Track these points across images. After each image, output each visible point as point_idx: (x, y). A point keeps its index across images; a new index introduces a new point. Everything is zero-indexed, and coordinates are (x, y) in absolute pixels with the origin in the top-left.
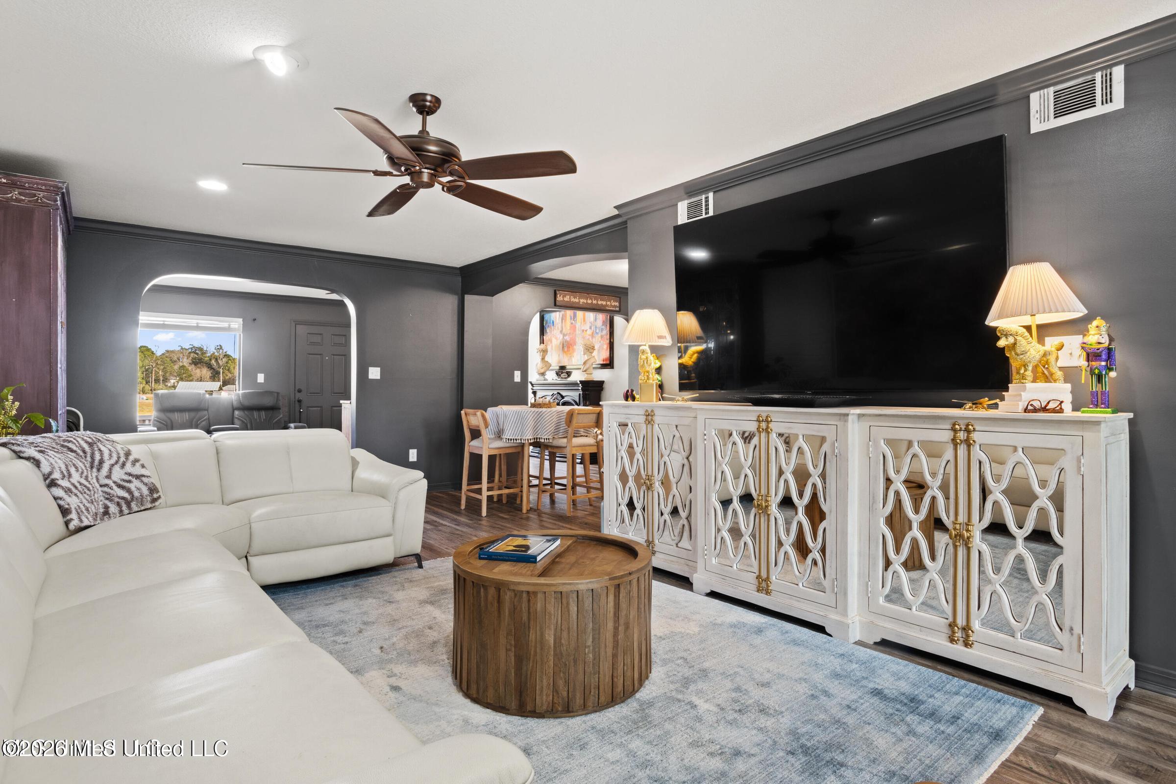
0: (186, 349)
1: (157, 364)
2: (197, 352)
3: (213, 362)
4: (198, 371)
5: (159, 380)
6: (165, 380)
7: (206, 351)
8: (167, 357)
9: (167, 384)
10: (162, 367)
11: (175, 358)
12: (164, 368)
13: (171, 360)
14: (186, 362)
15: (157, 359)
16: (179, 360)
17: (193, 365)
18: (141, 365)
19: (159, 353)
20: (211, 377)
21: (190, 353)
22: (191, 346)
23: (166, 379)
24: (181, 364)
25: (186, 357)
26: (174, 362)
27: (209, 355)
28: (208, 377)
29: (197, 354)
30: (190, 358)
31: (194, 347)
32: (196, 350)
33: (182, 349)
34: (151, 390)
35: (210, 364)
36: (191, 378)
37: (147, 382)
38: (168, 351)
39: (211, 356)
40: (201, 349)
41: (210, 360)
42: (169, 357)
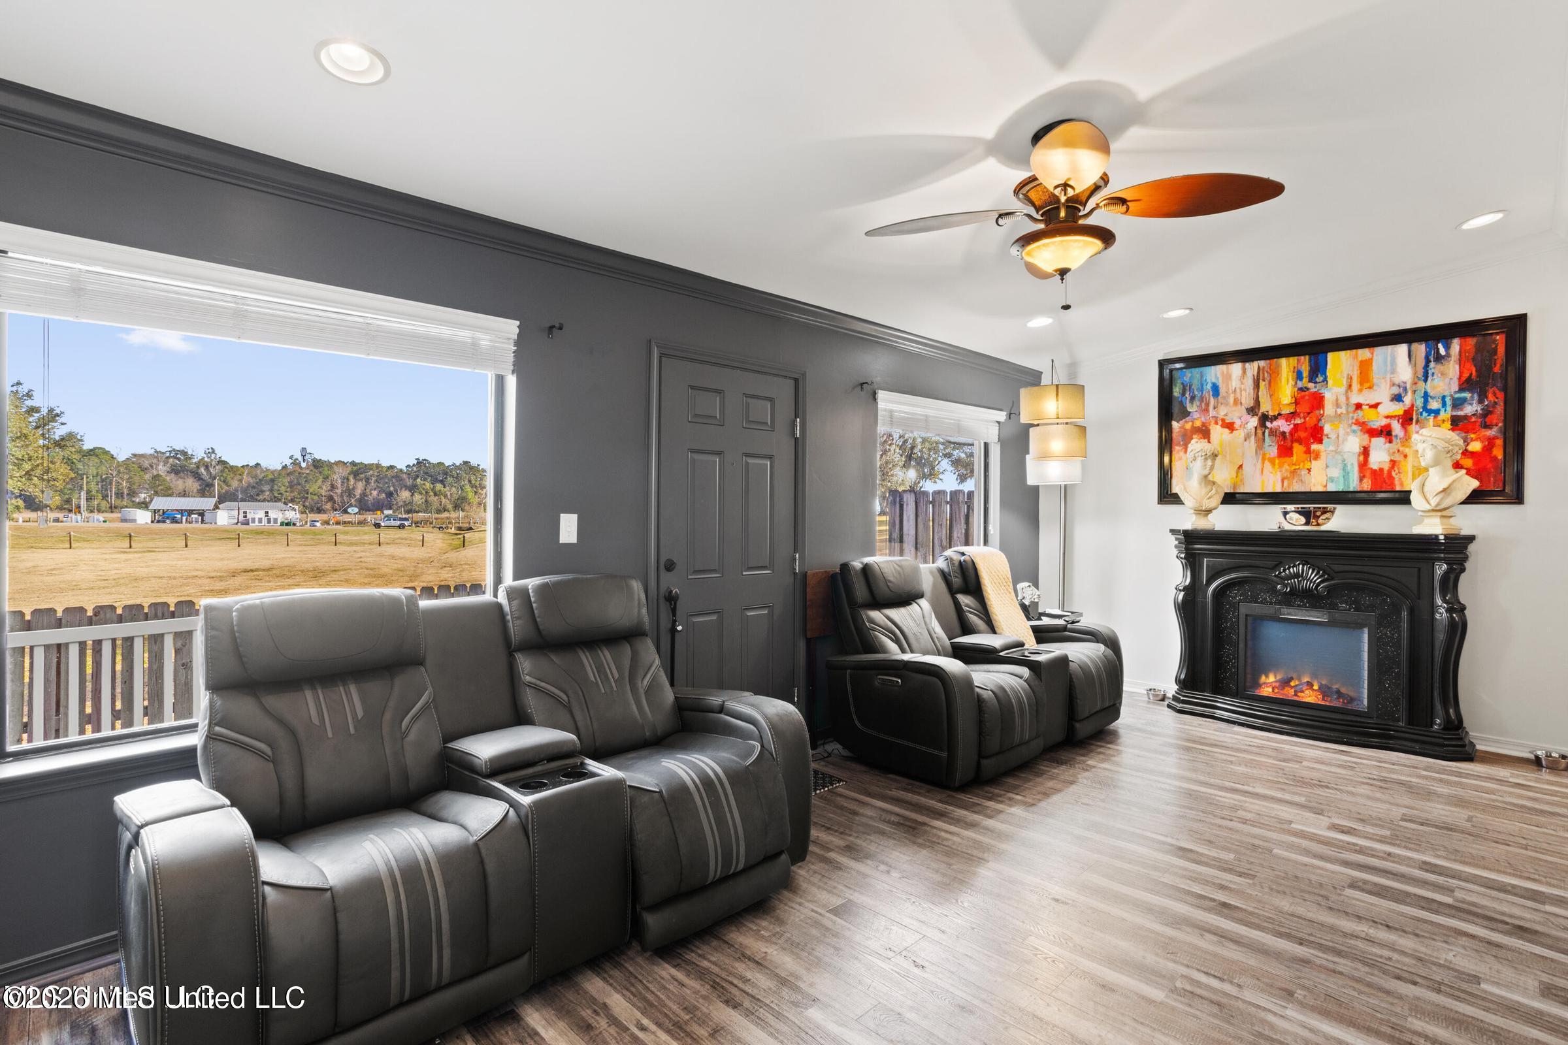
0: (163, 453)
1: (119, 472)
2: (179, 456)
3: (202, 470)
4: (180, 482)
5: (122, 493)
6: (132, 493)
7: (192, 455)
8: (133, 463)
9: (137, 499)
10: (126, 477)
11: (146, 464)
12: (130, 478)
13: (140, 467)
14: (162, 469)
15: (119, 465)
16: (152, 467)
17: (173, 475)
18: (95, 473)
19: (121, 458)
20: (198, 491)
21: (168, 458)
22: (170, 449)
23: (134, 492)
24: (155, 473)
25: (162, 464)
26: (145, 470)
27: (194, 461)
28: (195, 490)
29: (179, 459)
30: (169, 465)
31: (174, 450)
32: (177, 454)
33: (156, 452)
34: (111, 507)
35: (197, 473)
36: (170, 492)
37: (105, 497)
38: (135, 455)
39: (199, 462)
40: (184, 453)
41: (198, 467)
42: (138, 464)
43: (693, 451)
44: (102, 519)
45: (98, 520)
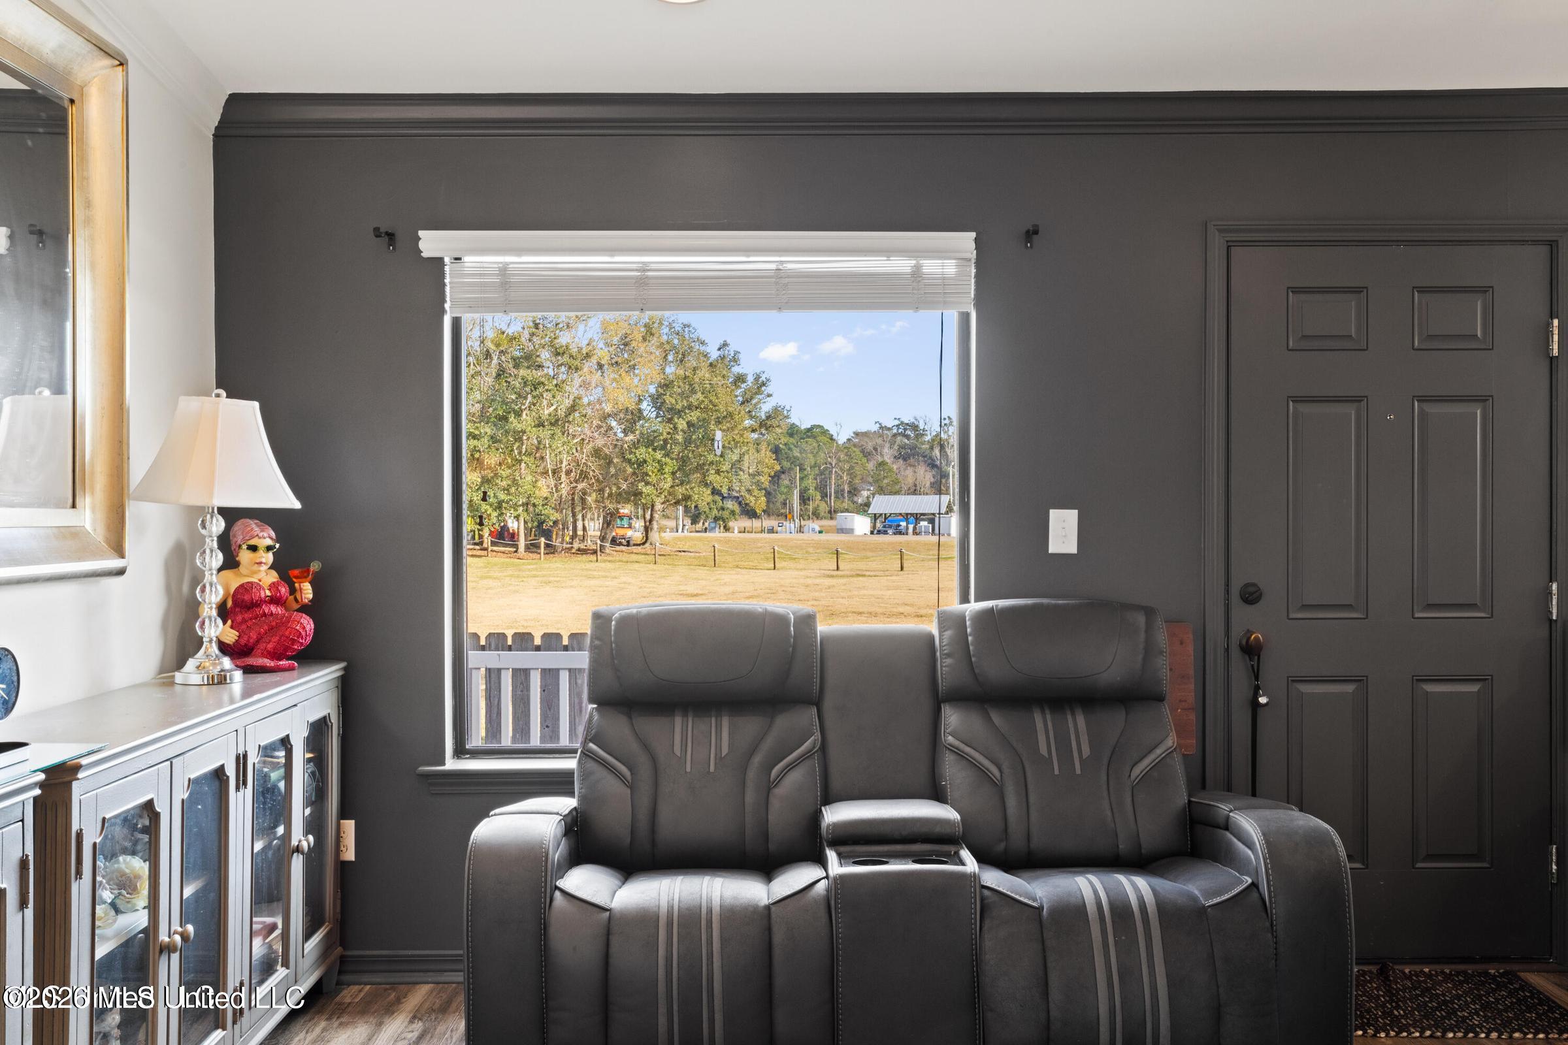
0: (889, 429)
1: (839, 460)
2: (908, 432)
3: (937, 452)
4: (909, 472)
5: (843, 490)
6: (854, 492)
7: (924, 430)
8: (855, 446)
9: (855, 499)
10: (847, 467)
11: (869, 447)
12: (851, 468)
13: (863, 451)
14: (888, 454)
15: (839, 449)
16: (875, 449)
17: (901, 461)
18: (813, 463)
19: (842, 439)
20: (932, 485)
21: (895, 435)
22: (897, 422)
23: (855, 489)
24: (880, 459)
25: (887, 445)
26: (867, 455)
27: (928, 438)
28: (928, 484)
29: (908, 437)
30: (896, 447)
31: (902, 423)
32: (905, 430)
33: (881, 427)
34: (830, 512)
35: (931, 458)
36: (897, 487)
37: (824, 496)
38: (857, 434)
39: (933, 440)
40: (915, 427)
41: (932, 448)
42: (863, 445)
43: (1297, 400)
44: (817, 529)
45: (813, 530)
